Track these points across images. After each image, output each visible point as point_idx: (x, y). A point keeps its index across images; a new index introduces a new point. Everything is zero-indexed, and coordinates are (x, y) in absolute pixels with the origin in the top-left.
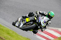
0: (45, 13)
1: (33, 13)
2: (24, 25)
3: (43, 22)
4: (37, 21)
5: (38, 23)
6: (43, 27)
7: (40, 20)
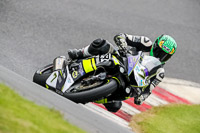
0: (146, 42)
1: (104, 42)
2: (76, 82)
3: (142, 74)
4: (122, 70)
5: (123, 76)
6: (141, 89)
7: (130, 65)
